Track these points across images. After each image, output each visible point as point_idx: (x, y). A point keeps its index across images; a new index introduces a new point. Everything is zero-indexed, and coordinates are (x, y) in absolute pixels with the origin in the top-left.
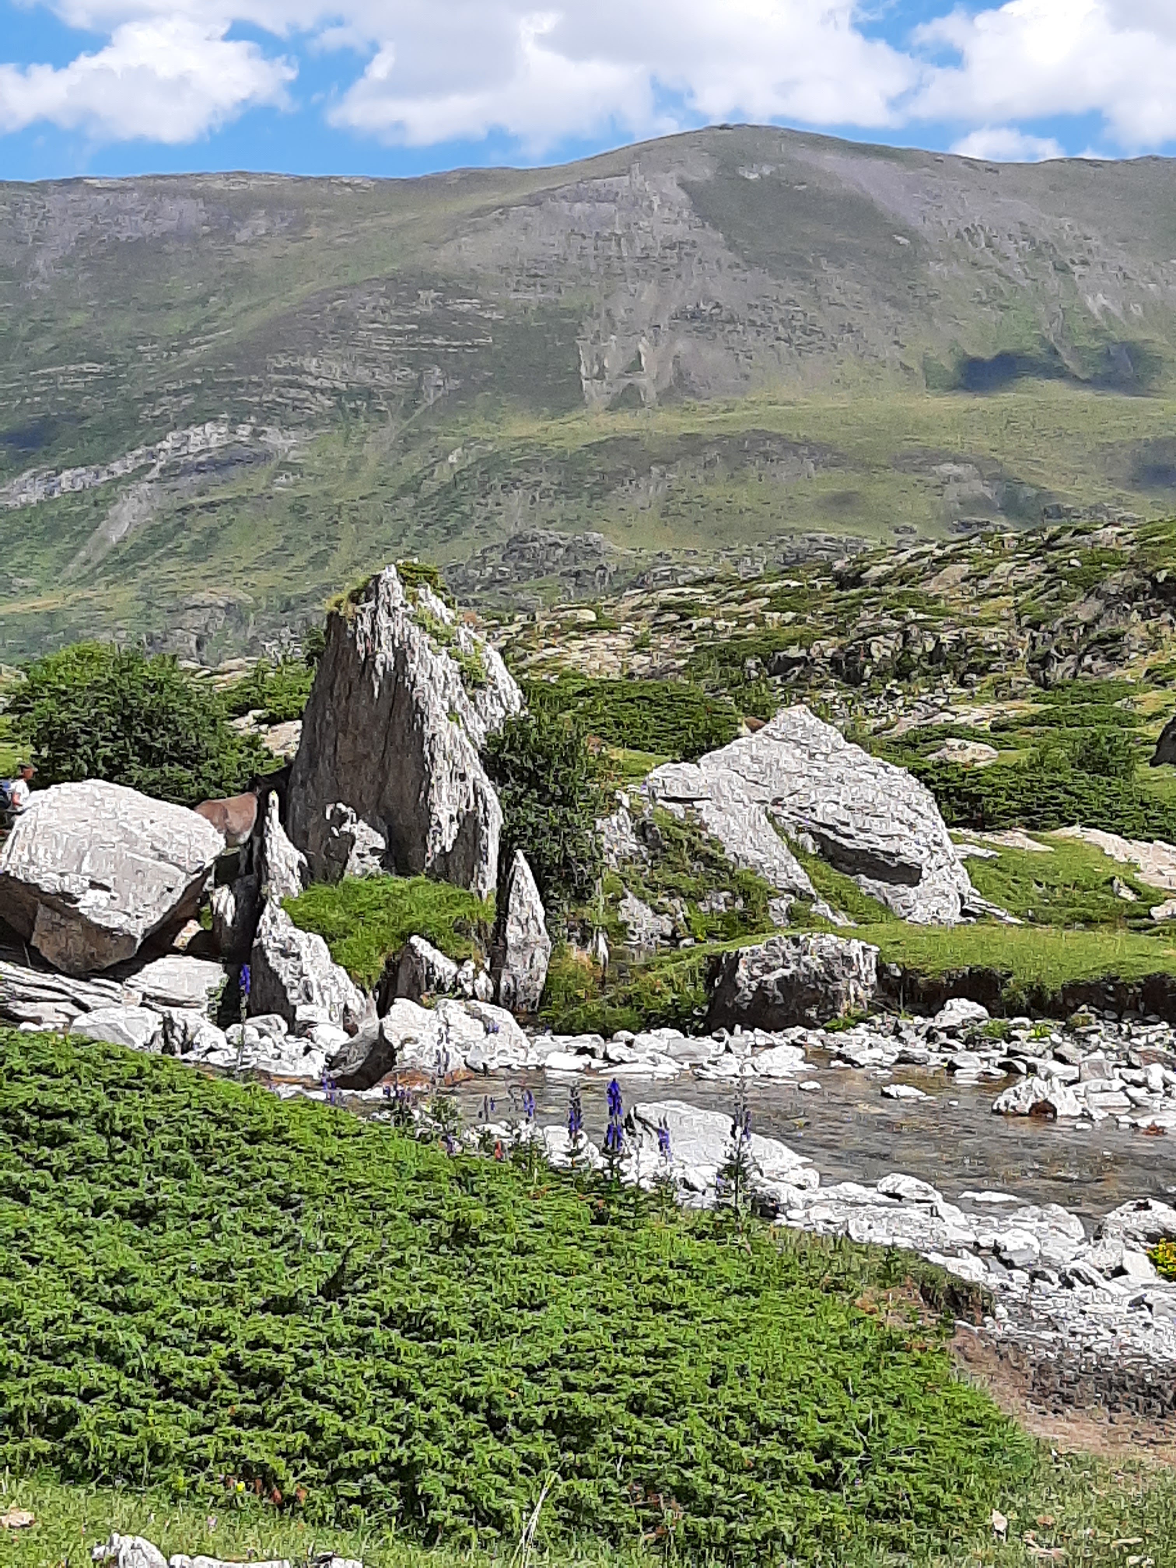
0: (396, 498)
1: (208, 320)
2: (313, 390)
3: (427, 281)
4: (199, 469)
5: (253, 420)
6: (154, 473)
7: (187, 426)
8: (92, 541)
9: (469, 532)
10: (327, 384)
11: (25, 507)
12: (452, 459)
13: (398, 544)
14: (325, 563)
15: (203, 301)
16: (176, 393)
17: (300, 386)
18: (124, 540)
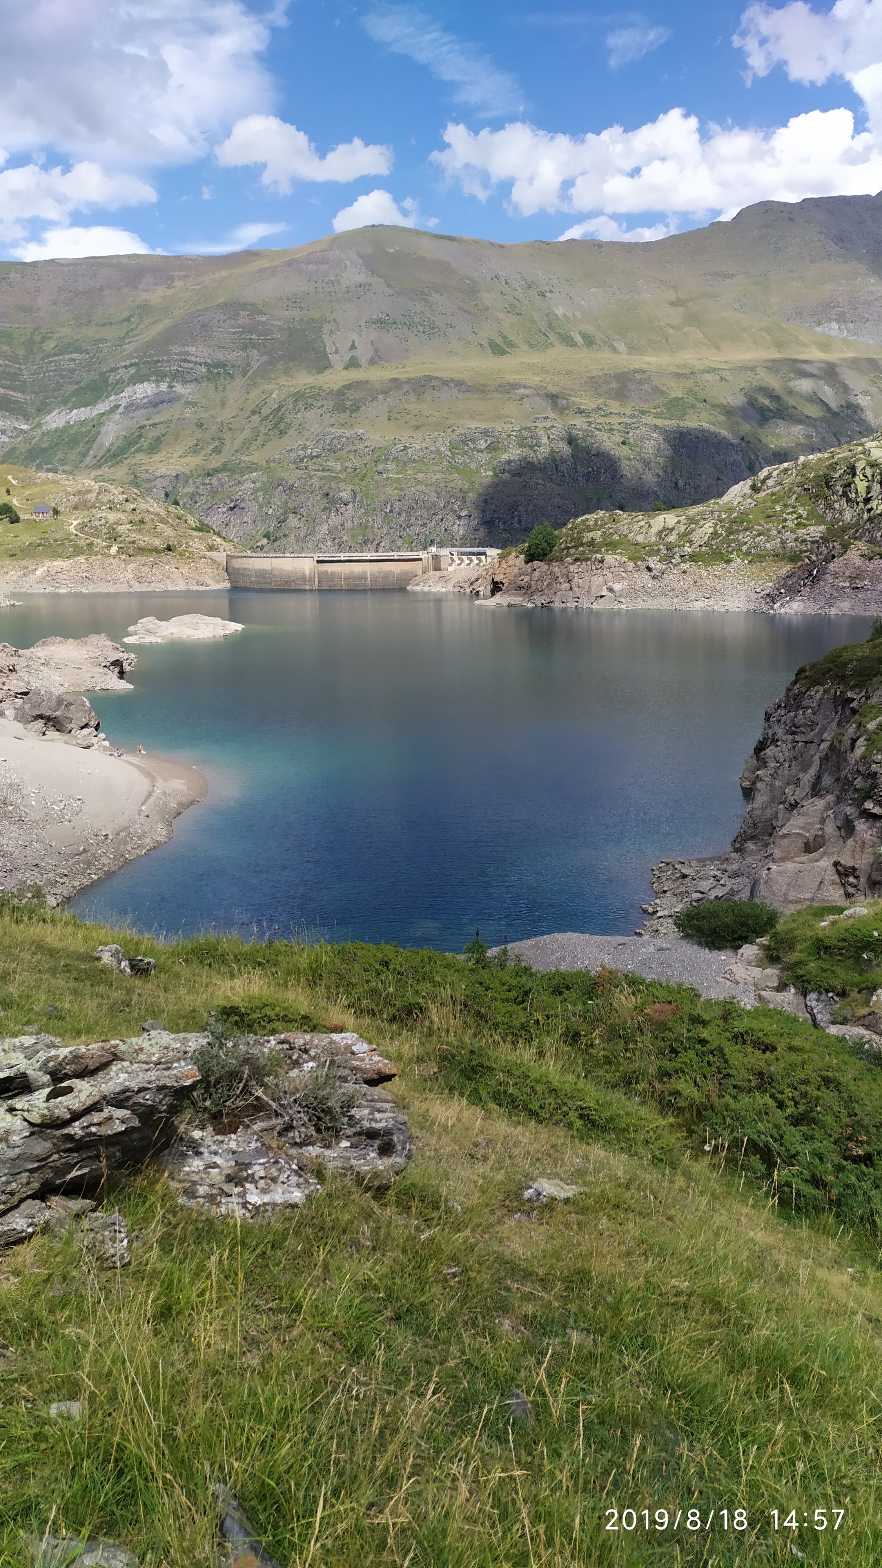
0: (249, 417)
1: (132, 330)
2: (196, 363)
3: (244, 306)
4: (144, 406)
5: (168, 380)
6: (121, 409)
7: (134, 384)
8: (95, 446)
9: (292, 432)
10: (202, 360)
11: (57, 430)
12: (274, 396)
13: (256, 440)
14: (220, 451)
15: (128, 319)
16: (126, 367)
17: (189, 362)
18: (112, 444)
